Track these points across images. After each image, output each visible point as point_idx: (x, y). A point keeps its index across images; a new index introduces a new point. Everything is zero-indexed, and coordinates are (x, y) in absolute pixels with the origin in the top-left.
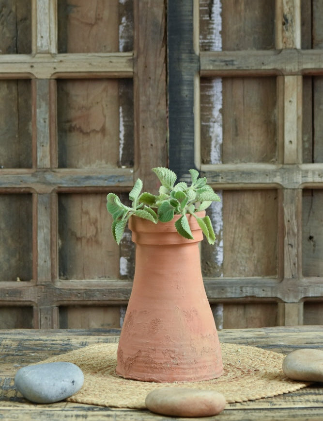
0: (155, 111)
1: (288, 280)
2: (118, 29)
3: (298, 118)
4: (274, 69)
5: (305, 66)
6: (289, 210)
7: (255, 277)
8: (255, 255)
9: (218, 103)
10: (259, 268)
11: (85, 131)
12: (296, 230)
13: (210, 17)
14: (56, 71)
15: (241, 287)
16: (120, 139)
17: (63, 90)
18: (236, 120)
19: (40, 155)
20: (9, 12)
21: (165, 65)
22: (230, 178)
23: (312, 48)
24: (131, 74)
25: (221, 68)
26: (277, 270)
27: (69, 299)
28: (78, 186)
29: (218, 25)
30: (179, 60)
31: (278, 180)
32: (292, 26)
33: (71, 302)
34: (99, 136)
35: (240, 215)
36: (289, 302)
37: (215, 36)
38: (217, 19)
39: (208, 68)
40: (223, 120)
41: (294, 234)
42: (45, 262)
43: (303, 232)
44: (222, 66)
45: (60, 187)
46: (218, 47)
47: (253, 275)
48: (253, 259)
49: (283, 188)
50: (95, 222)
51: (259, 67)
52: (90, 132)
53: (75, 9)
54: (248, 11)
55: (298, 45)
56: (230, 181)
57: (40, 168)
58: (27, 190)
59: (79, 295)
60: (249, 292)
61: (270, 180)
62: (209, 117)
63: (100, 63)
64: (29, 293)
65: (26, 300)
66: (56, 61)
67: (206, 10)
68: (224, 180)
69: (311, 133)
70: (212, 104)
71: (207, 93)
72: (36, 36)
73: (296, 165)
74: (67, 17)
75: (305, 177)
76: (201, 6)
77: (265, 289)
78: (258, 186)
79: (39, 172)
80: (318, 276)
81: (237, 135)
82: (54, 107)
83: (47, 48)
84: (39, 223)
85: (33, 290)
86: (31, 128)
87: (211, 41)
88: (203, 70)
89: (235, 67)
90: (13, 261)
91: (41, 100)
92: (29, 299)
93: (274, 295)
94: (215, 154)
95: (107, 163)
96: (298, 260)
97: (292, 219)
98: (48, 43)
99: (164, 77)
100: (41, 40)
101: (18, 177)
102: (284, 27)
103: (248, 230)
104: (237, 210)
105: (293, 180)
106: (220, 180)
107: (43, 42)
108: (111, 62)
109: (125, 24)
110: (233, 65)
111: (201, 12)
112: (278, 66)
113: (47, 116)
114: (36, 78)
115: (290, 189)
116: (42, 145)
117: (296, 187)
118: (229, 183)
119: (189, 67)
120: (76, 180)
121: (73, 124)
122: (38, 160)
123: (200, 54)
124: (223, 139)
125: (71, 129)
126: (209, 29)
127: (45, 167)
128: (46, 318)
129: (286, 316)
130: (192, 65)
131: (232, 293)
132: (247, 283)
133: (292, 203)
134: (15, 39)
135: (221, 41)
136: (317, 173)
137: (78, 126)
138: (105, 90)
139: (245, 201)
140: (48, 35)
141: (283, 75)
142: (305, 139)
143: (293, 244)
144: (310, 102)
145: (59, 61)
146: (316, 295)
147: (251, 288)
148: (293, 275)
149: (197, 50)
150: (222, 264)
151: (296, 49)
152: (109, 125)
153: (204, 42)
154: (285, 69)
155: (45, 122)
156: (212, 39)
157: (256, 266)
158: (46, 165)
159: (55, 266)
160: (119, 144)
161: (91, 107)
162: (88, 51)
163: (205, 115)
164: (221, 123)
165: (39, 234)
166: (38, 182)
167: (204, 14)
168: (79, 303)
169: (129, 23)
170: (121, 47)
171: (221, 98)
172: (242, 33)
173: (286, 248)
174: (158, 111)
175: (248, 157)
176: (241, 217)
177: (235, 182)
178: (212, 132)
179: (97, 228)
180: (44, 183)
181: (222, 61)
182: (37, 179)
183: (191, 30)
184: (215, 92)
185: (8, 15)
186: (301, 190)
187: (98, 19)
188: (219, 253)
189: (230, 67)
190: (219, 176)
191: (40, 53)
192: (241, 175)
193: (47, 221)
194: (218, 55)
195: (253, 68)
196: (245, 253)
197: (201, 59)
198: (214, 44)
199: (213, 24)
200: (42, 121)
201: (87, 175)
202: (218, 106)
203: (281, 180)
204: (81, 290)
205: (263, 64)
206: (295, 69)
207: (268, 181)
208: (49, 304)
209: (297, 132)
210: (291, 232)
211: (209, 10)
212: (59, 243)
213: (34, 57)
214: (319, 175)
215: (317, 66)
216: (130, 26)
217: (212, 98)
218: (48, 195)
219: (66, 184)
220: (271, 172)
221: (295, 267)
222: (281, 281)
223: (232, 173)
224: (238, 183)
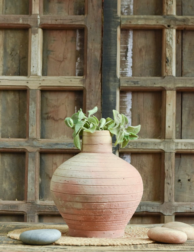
1: (167, 202)
2: (75, 64)
3: (174, 114)
4: (161, 87)
5: (178, 86)
6: (168, 164)
7: (148, 202)
8: (148, 189)
9: (129, 105)
11: (56, 119)
12: (171, 175)
13: (126, 59)
14: (41, 85)
15: (140, 206)
17: (44, 96)
18: (139, 115)
19: (30, 131)
20: (15, 53)
21: (101, 83)
22: (135, 145)
23: (182, 76)
24: (82, 88)
25: (131, 86)
26: (160, 198)
27: (44, 211)
28: (51, 148)
29: (130, 63)
30: (108, 80)
31: (162, 147)
32: (171, 64)
33: (45, 213)
34: (63, 122)
35: (140, 167)
36: (167, 215)
37: (129, 69)
38: (130, 60)
39: (124, 85)
40: (132, 114)
42: (32, 190)
43: (175, 177)
44: (132, 84)
45: (41, 149)
46: (130, 75)
47: (147, 201)
48: (147, 191)
49: (164, 152)
51: (152, 86)
52: (59, 119)
53: (52, 53)
54: (147, 56)
55: (174, 74)
56: (135, 148)
57: (30, 138)
58: (23, 150)
59: (50, 208)
60: (144, 209)
61: (157, 147)
62: (124, 113)
63: (65, 81)
64: (22, 207)
65: (21, 211)
66: (41, 80)
67: (124, 55)
68: (132, 147)
69: (180, 123)
70: (126, 106)
71: (123, 100)
72: (30, 66)
73: (171, 140)
74: (48, 57)
75: (177, 146)
76: (121, 52)
77: (153, 207)
78: (151, 150)
79: (30, 140)
80: (183, 202)
82: (39, 105)
83: (36, 73)
84: (29, 168)
85: (24, 205)
86: (26, 117)
87: (126, 71)
88: (121, 86)
89: (139, 85)
90: (14, 190)
91: (32, 101)
92: (22, 210)
93: (158, 211)
95: (67, 137)
96: (172, 192)
97: (169, 169)
98: (36, 70)
99: (100, 90)
100: (33, 68)
101: (18, 143)
102: (167, 64)
103: (145, 175)
104: (139, 164)
105: (170, 148)
106: (130, 147)
107: (34, 69)
108: (71, 81)
109: (79, 62)
110: (138, 84)
111: (121, 56)
112: (163, 85)
113: (35, 110)
114: (30, 89)
115: (168, 152)
116: (32, 125)
117: (172, 152)
118: (135, 149)
119: (114, 85)
120: (50, 145)
121: (49, 115)
122: (30, 133)
123: (120, 78)
125: (48, 118)
126: (126, 65)
127: (33, 138)
128: (31, 221)
130: (116, 83)
132: (144, 204)
133: (169, 160)
134: (19, 68)
135: (131, 72)
136: (183, 144)
137: (52, 116)
138: (67, 97)
139: (143, 159)
140: (37, 65)
141: (166, 90)
142: (177, 126)
143: (169, 183)
144: (180, 106)
145: (42, 79)
146: (182, 212)
147: (146, 207)
148: (169, 200)
149: (119, 76)
151: (172, 76)
153: (122, 72)
154: (167, 87)
155: (34, 113)
156: (127, 71)
157: (149, 196)
158: (33, 136)
159: (37, 192)
161: (59, 106)
162: (59, 75)
163: (122, 112)
164: (131, 116)
165: (28, 174)
166: (29, 146)
167: (122, 57)
168: (50, 213)
169: (81, 61)
170: (77, 74)
171: (131, 103)
172: (143, 68)
173: (166, 185)
175: (145, 135)
177: (138, 148)
180: (32, 146)
181: (132, 82)
182: (29, 144)
183: (115, 65)
184: (128, 99)
185: (15, 55)
186: (174, 153)
187: (65, 58)
189: (136, 85)
190: (129, 144)
191: (32, 75)
193: (33, 167)
194: (130, 78)
195: (149, 86)
197: (121, 81)
198: (128, 73)
199: (127, 62)
200: (32, 112)
201: (56, 142)
202: (129, 107)
203: (164, 148)
204: (51, 206)
205: (155, 84)
206: (172, 87)
208: (33, 213)
209: (173, 122)
210: (169, 177)
211: (125, 55)
212: (39, 180)
213: (29, 77)
214: (185, 145)
215: (184, 86)
216: (82, 63)
217: (126, 103)
218: (34, 153)
219: (45, 147)
220: (158, 143)
221: (171, 195)
222: (163, 203)
223: (136, 143)
224: (139, 149)
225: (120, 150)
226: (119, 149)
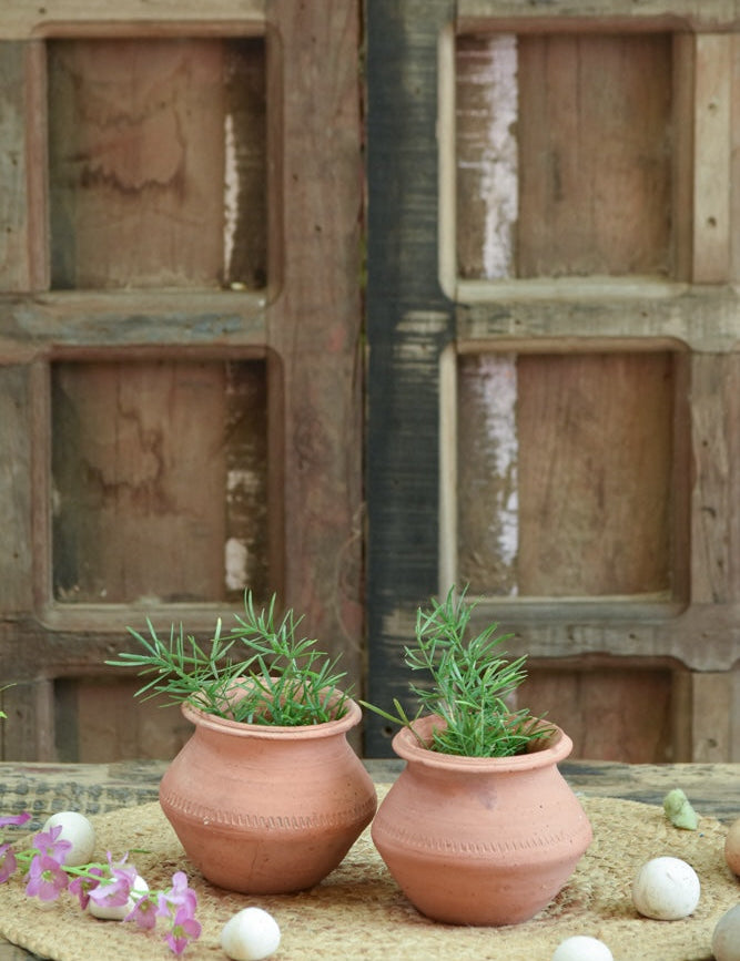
0: (329, 132)
1: (704, 606)
4: (669, 17)
6: (706, 413)
7: (607, 598)
8: (608, 536)
9: (506, 105)
10: (619, 572)
11: (126, 186)
12: (724, 470)
14: (47, 18)
15: (570, 628)
16: (224, 207)
17: (63, 66)
18: (556, 156)
22: (539, 321)
24: (261, 29)
25: (516, 13)
26: (671, 575)
27: (83, 661)
28: (109, 343)
31: (675, 328)
33: (88, 669)
34: (167, 200)
35: (567, 422)
36: (704, 668)
39: (477, 12)
40: (521, 153)
41: (720, 481)
42: (16, 556)
44: (521, 7)
45: (57, 347)
47: (602, 593)
48: (601, 546)
49: (690, 352)
50: (156, 444)
51: (623, 11)
52: (142, 187)
56: (540, 332)
59: (111, 649)
60: (590, 642)
61: (652, 329)
62: (481, 145)
68: (523, 328)
70: (488, 107)
71: (475, 79)
73: (724, 289)
77: (637, 633)
78: (619, 344)
81: (558, 197)
82: (40, 118)
88: (464, 17)
89: (555, 11)
93: (661, 651)
94: (495, 252)
95: (190, 276)
96: (730, 554)
97: (714, 437)
99: (352, 37)
103: (589, 463)
104: (559, 410)
105: (718, 328)
106: (512, 329)
110: (550, 3)
112: (678, 7)
113: (20, 146)
115: (710, 354)
116: (6, 226)
117: (727, 349)
118: (535, 337)
120: (102, 328)
121: (94, 165)
124: (520, 208)
125: (87, 180)
127: (14, 290)
128: (19, 714)
129: (696, 708)
131: (544, 644)
132: (588, 617)
133: (714, 391)
137: (107, 172)
138: (184, 69)
139: (582, 381)
141: (693, 33)
143: (716, 506)
147: (598, 631)
148: (715, 595)
150: (516, 561)
152: (196, 167)
154: (699, 15)
155: (15, 162)
157: (611, 566)
158: (17, 284)
159: (45, 567)
160: (224, 222)
161: (143, 117)
163: (469, 141)
164: (513, 162)
171: (514, 92)
173: (697, 522)
174: (337, 133)
175: (590, 259)
176: (570, 427)
177: (554, 333)
178: (489, 190)
179: (161, 461)
180: (12, 335)
184: (497, 76)
188: (506, 528)
189: (543, 11)
190: (509, 316)
192: (571, 314)
193: (22, 442)
195: (606, 13)
196: (581, 528)
200: (6, 160)
201: (134, 312)
202: (506, 115)
203: (684, 329)
205: (635, 0)
206: (725, 16)
207: (646, 331)
208: (27, 674)
209: (731, 192)
210: (712, 475)
212: (52, 501)
217: (490, 93)
218: (24, 369)
219: (75, 340)
220: (655, 305)
221: (722, 572)
222: (684, 610)
223: (546, 308)
224: (563, 338)
225: (463, 347)
226: (455, 342)
